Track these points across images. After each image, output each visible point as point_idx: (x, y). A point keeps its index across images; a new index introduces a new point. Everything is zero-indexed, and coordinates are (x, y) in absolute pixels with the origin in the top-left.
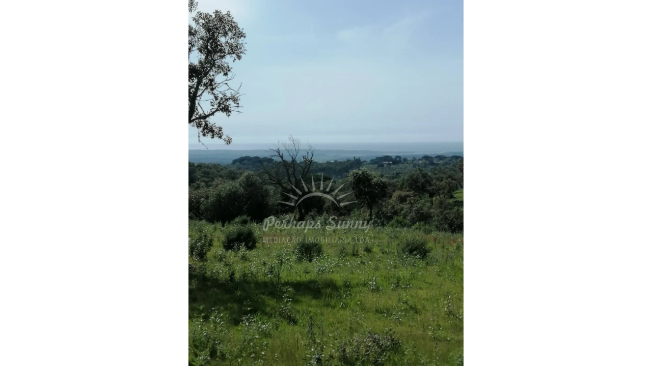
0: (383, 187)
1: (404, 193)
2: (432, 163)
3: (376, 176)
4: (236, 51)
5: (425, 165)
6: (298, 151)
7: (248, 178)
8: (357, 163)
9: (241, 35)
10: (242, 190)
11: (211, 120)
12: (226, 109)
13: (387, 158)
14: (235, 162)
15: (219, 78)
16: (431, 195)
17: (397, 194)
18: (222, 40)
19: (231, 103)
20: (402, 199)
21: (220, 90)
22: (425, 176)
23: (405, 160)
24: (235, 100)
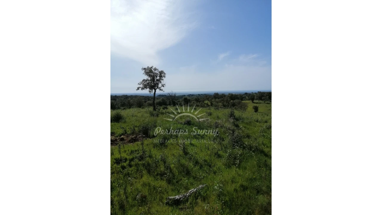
0: (189, 100)
1: (194, 102)
2: (200, 96)
3: (188, 98)
4: (164, 77)
5: (199, 96)
6: (173, 93)
7: (163, 99)
8: (184, 96)
9: (165, 74)
10: (161, 101)
11: (161, 88)
12: (163, 86)
13: (191, 95)
14: (158, 96)
15: (162, 81)
16: (200, 102)
17: (192, 102)
18: (162, 75)
19: (164, 85)
20: (194, 103)
21: (162, 83)
22: (198, 98)
23: (194, 95)
24: (165, 85)
